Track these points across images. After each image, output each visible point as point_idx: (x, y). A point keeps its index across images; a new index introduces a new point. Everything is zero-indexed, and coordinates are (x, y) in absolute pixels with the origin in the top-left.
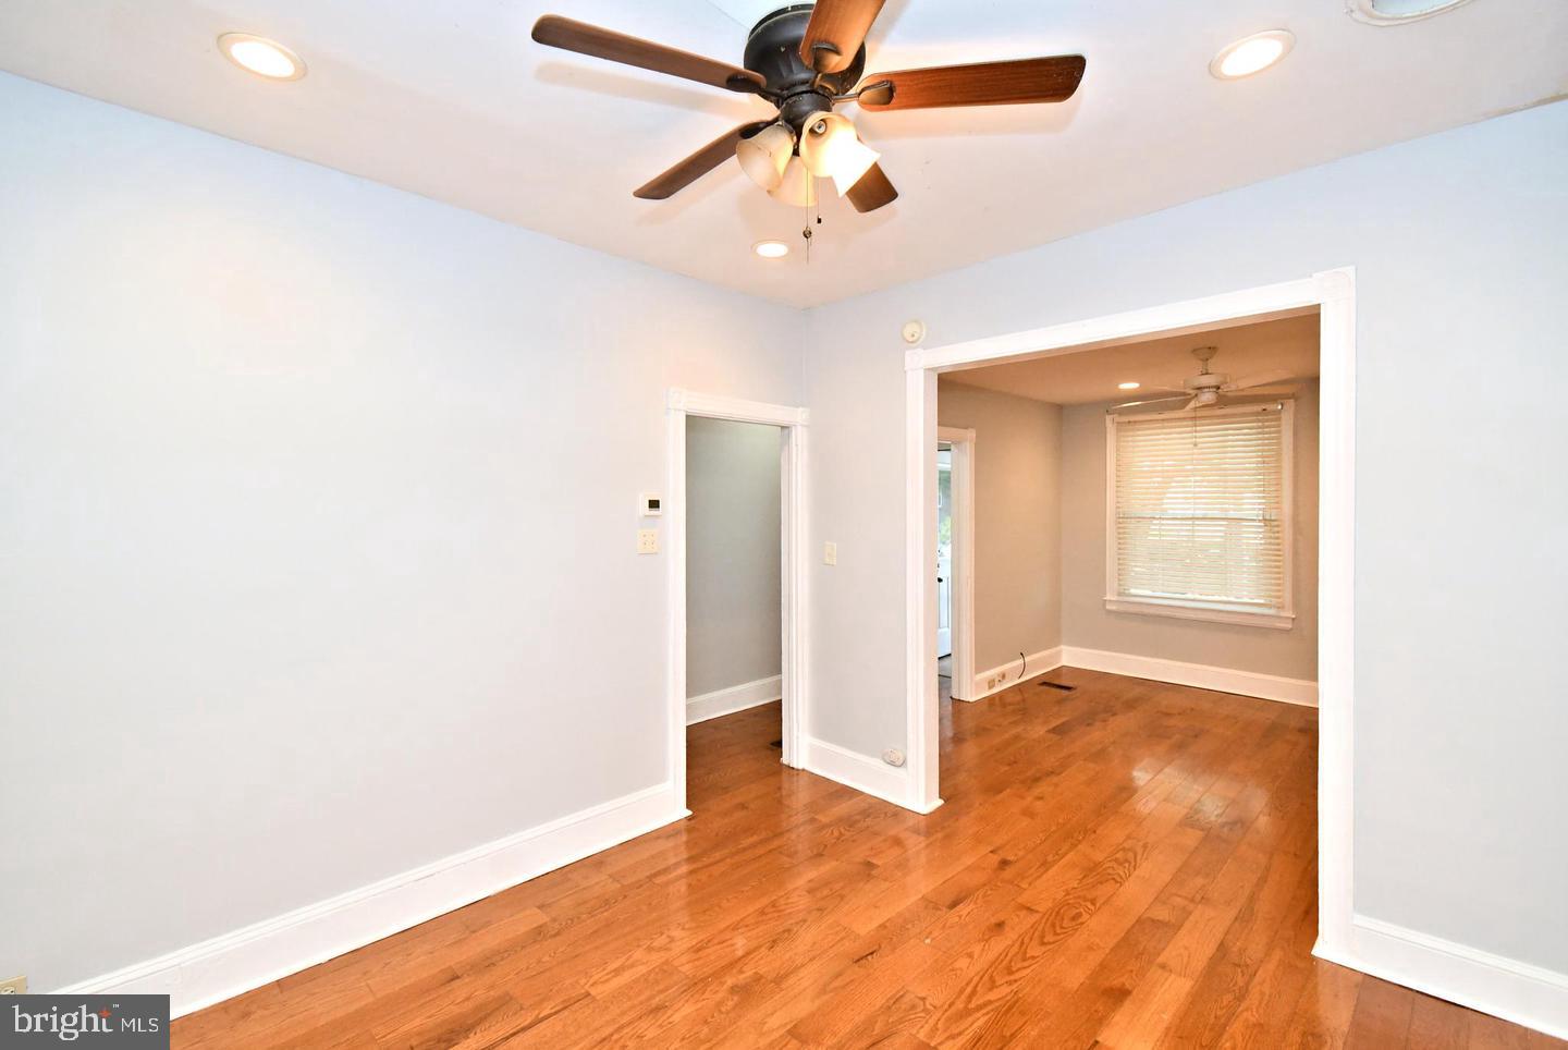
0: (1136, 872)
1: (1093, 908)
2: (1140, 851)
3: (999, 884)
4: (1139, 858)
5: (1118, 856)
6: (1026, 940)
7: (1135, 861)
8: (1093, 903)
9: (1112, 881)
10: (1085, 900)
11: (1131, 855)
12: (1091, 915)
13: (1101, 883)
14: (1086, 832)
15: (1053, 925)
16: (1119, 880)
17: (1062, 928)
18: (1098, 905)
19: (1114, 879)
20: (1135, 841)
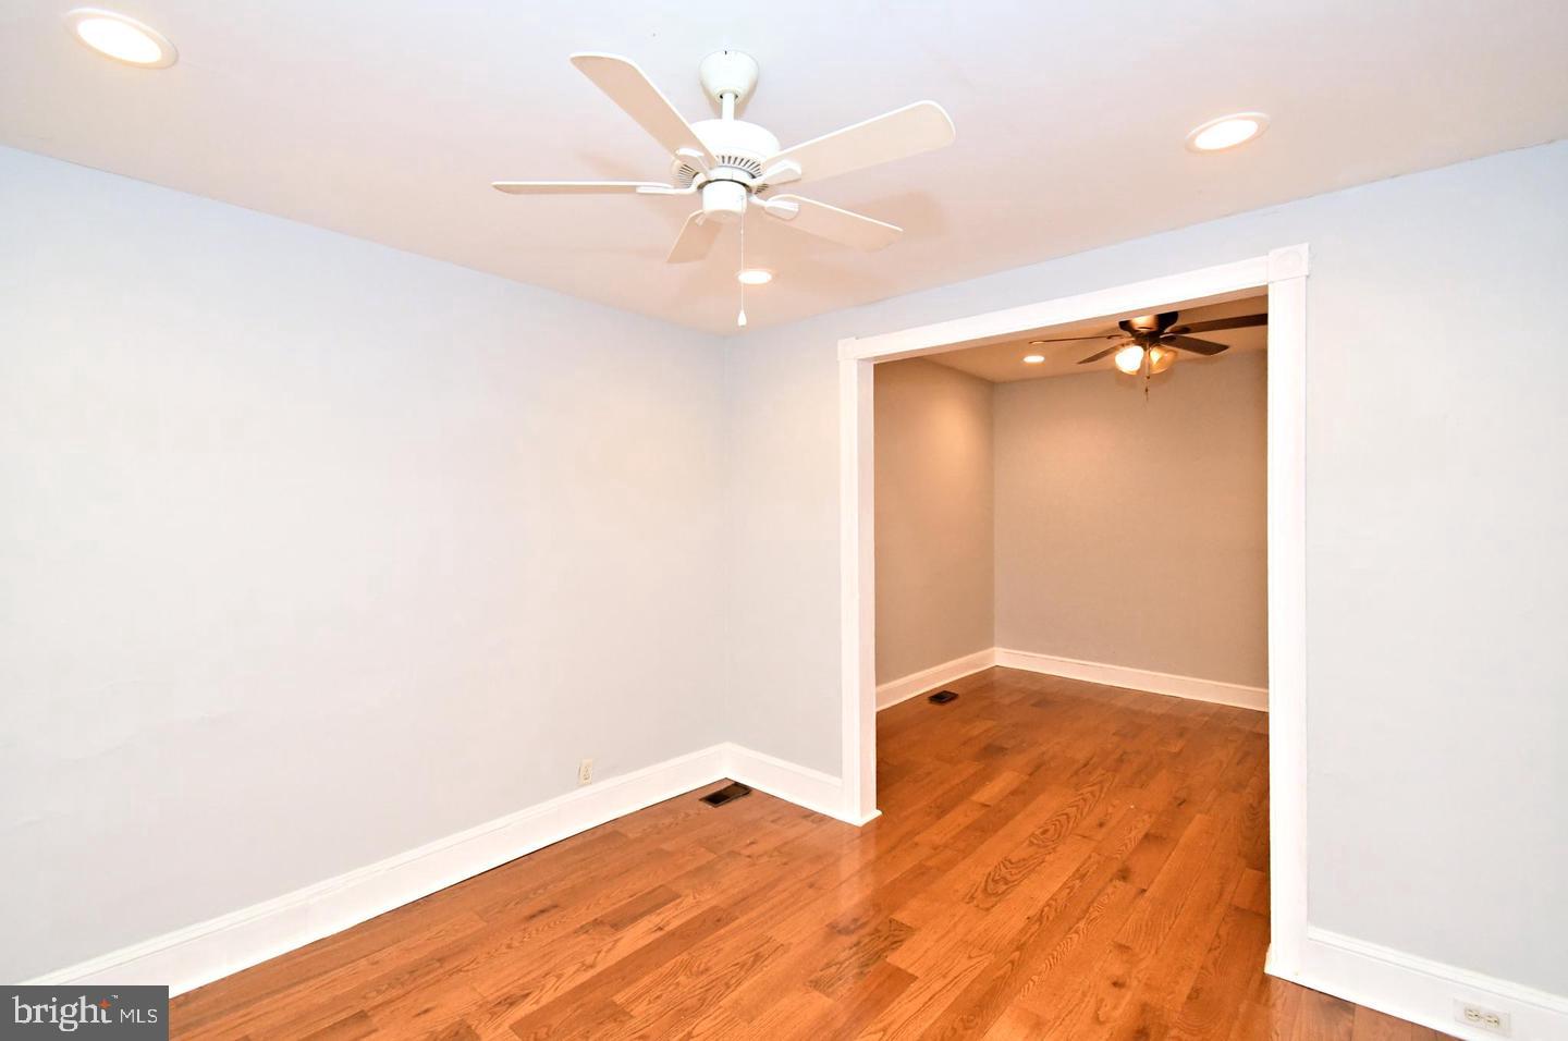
0: (990, 869)
1: (1032, 839)
2: (979, 895)
3: (1118, 856)
4: (983, 884)
5: (1005, 887)
6: (1079, 816)
7: (987, 881)
8: (1032, 843)
9: (1013, 861)
10: (1038, 846)
11: (991, 886)
12: (1033, 834)
13: (1024, 860)
14: (1040, 920)
15: (1062, 826)
16: (1007, 863)
17: (1055, 825)
18: (1027, 842)
19: (1012, 863)
20: (981, 906)
